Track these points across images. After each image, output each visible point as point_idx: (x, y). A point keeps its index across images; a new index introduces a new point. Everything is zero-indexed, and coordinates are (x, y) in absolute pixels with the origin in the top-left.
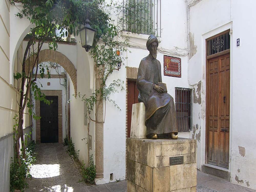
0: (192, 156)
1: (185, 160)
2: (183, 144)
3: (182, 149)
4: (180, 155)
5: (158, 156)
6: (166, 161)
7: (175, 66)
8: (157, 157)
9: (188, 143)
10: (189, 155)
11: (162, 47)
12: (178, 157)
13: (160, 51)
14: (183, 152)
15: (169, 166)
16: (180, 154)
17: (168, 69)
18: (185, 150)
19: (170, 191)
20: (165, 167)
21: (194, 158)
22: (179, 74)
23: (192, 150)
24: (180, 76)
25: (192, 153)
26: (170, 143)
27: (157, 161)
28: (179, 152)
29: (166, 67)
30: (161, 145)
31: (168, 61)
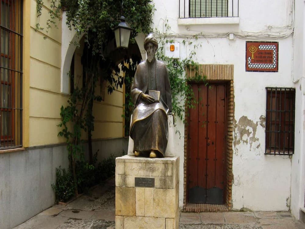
0: (167, 179)
1: (157, 183)
2: (155, 164)
3: (153, 170)
4: (149, 176)
5: (120, 175)
6: (131, 181)
7: (267, 55)
8: (118, 174)
9: (162, 164)
10: (163, 178)
11: (243, 31)
12: (147, 178)
13: (239, 37)
14: (153, 173)
15: (134, 186)
16: (151, 175)
17: (253, 61)
18: (157, 172)
19: (135, 216)
20: (128, 187)
21: (170, 182)
22: (275, 67)
23: (168, 172)
24: (276, 70)
25: (168, 176)
26: (135, 161)
27: (119, 179)
28: (148, 173)
29: (249, 58)
30: (124, 162)
31: (254, 49)
